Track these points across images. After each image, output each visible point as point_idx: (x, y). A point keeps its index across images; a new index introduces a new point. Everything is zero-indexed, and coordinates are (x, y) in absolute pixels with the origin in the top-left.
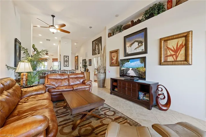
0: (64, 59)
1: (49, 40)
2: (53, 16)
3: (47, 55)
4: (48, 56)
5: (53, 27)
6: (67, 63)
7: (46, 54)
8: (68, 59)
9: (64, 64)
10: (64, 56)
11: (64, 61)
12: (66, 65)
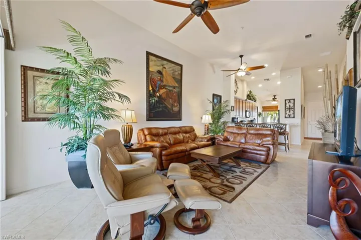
0: (285, 106)
1: (268, 80)
2: (241, 56)
3: (274, 101)
4: (276, 102)
5: (240, 70)
6: (292, 112)
7: (273, 99)
8: (294, 105)
9: (286, 114)
10: (285, 100)
11: (285, 109)
12: (290, 116)
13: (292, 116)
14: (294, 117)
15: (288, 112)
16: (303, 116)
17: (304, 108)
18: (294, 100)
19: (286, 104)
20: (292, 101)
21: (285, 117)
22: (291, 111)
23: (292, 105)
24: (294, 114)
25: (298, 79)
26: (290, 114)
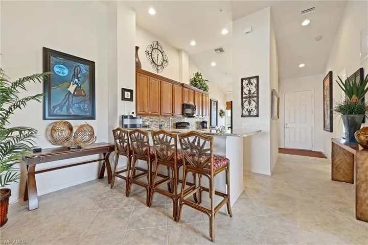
6: (253, 104)
8: (258, 90)
9: (243, 108)
10: (242, 80)
11: (242, 98)
12: (250, 112)
13: (254, 113)
14: (257, 116)
15: (246, 104)
16: (275, 114)
17: (279, 99)
18: (257, 77)
19: (242, 87)
20: (254, 81)
21: (243, 116)
22: (252, 102)
23: (254, 90)
24: (257, 107)
25: (263, 33)
26: (249, 108)
